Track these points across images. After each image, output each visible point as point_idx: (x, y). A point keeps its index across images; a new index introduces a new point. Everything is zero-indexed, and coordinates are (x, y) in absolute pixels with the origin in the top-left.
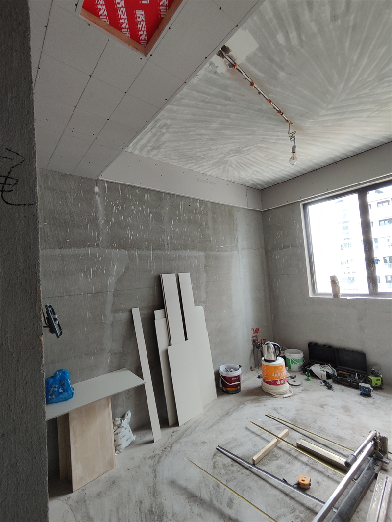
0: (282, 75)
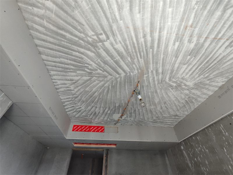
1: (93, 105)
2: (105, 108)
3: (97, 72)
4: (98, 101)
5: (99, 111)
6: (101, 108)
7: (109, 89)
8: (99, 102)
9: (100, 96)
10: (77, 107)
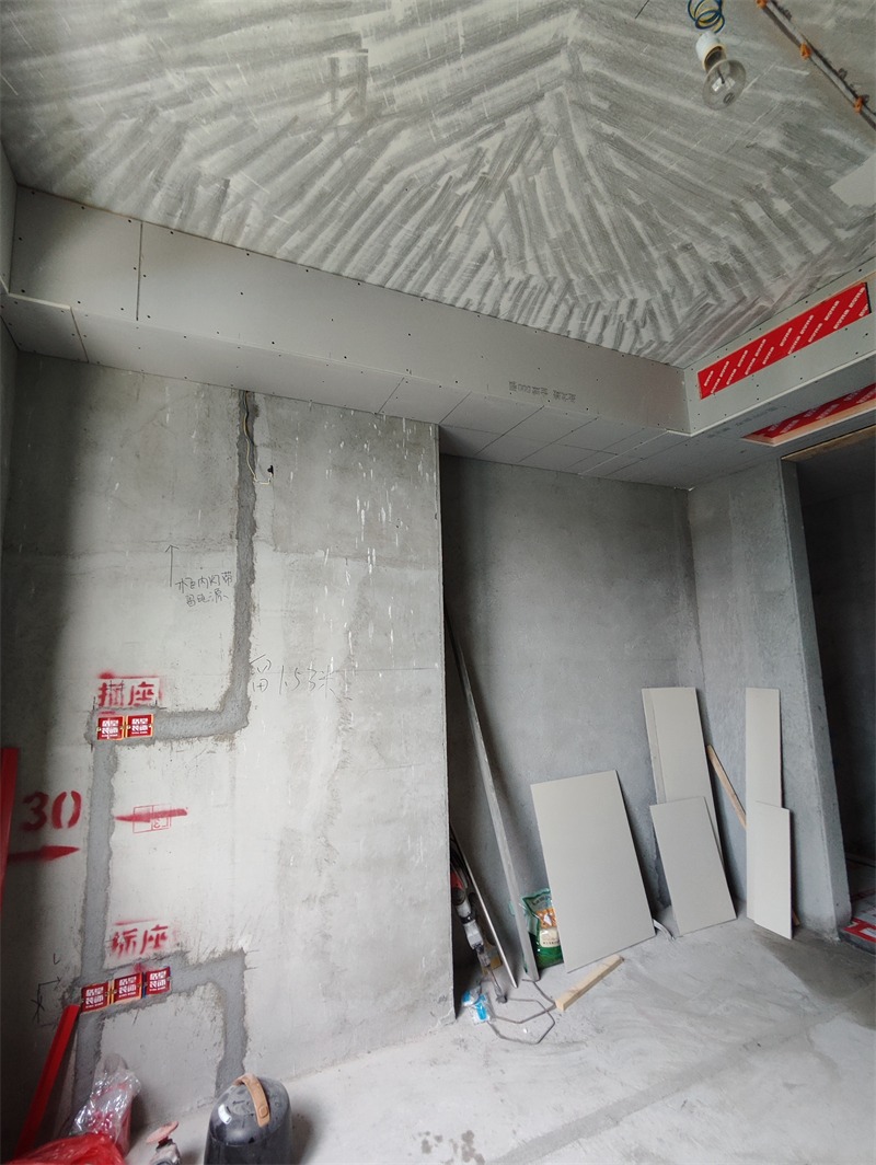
0: (773, 140)
1: (655, 254)
2: (733, 215)
3: (490, 156)
4: (652, 224)
5: (724, 250)
6: (715, 229)
7: (616, 143)
8: (663, 222)
9: (629, 203)
10: (623, 309)
